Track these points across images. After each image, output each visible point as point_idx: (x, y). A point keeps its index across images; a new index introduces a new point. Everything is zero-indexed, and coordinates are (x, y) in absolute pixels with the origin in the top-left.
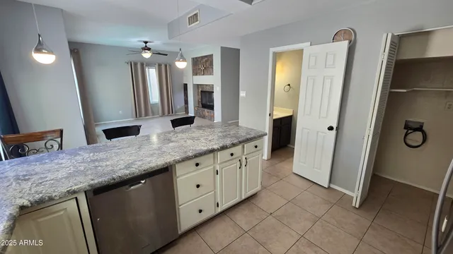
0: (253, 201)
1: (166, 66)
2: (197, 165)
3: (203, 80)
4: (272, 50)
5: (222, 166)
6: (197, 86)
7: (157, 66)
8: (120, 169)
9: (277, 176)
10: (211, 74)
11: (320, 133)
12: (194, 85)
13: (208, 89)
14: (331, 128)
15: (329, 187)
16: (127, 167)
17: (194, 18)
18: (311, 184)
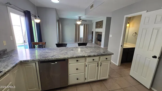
0: (104, 82)
1: (87, 25)
2: (77, 61)
3: (99, 30)
4: (125, 16)
5: (89, 63)
6: (97, 32)
7: (84, 25)
8: (50, 57)
9: (121, 75)
10: (102, 28)
11: (147, 58)
12: (95, 32)
13: (100, 34)
14: (155, 57)
15: (150, 89)
16: (52, 56)
17: (92, 6)
18: (139, 84)
